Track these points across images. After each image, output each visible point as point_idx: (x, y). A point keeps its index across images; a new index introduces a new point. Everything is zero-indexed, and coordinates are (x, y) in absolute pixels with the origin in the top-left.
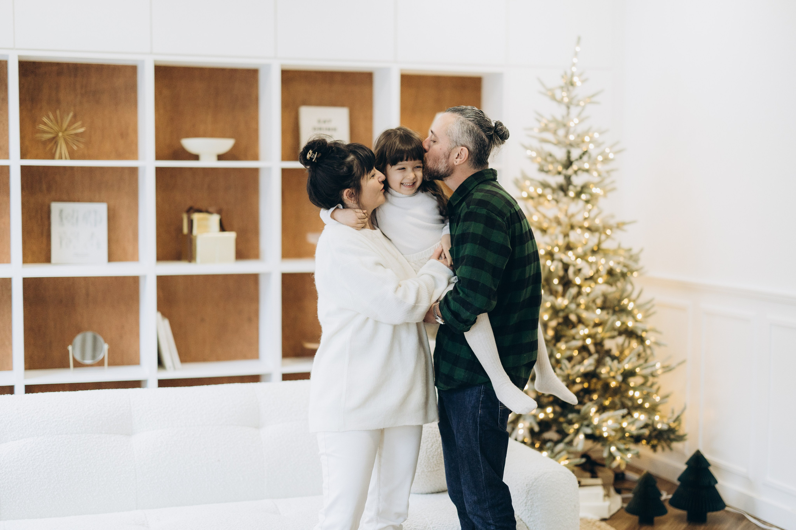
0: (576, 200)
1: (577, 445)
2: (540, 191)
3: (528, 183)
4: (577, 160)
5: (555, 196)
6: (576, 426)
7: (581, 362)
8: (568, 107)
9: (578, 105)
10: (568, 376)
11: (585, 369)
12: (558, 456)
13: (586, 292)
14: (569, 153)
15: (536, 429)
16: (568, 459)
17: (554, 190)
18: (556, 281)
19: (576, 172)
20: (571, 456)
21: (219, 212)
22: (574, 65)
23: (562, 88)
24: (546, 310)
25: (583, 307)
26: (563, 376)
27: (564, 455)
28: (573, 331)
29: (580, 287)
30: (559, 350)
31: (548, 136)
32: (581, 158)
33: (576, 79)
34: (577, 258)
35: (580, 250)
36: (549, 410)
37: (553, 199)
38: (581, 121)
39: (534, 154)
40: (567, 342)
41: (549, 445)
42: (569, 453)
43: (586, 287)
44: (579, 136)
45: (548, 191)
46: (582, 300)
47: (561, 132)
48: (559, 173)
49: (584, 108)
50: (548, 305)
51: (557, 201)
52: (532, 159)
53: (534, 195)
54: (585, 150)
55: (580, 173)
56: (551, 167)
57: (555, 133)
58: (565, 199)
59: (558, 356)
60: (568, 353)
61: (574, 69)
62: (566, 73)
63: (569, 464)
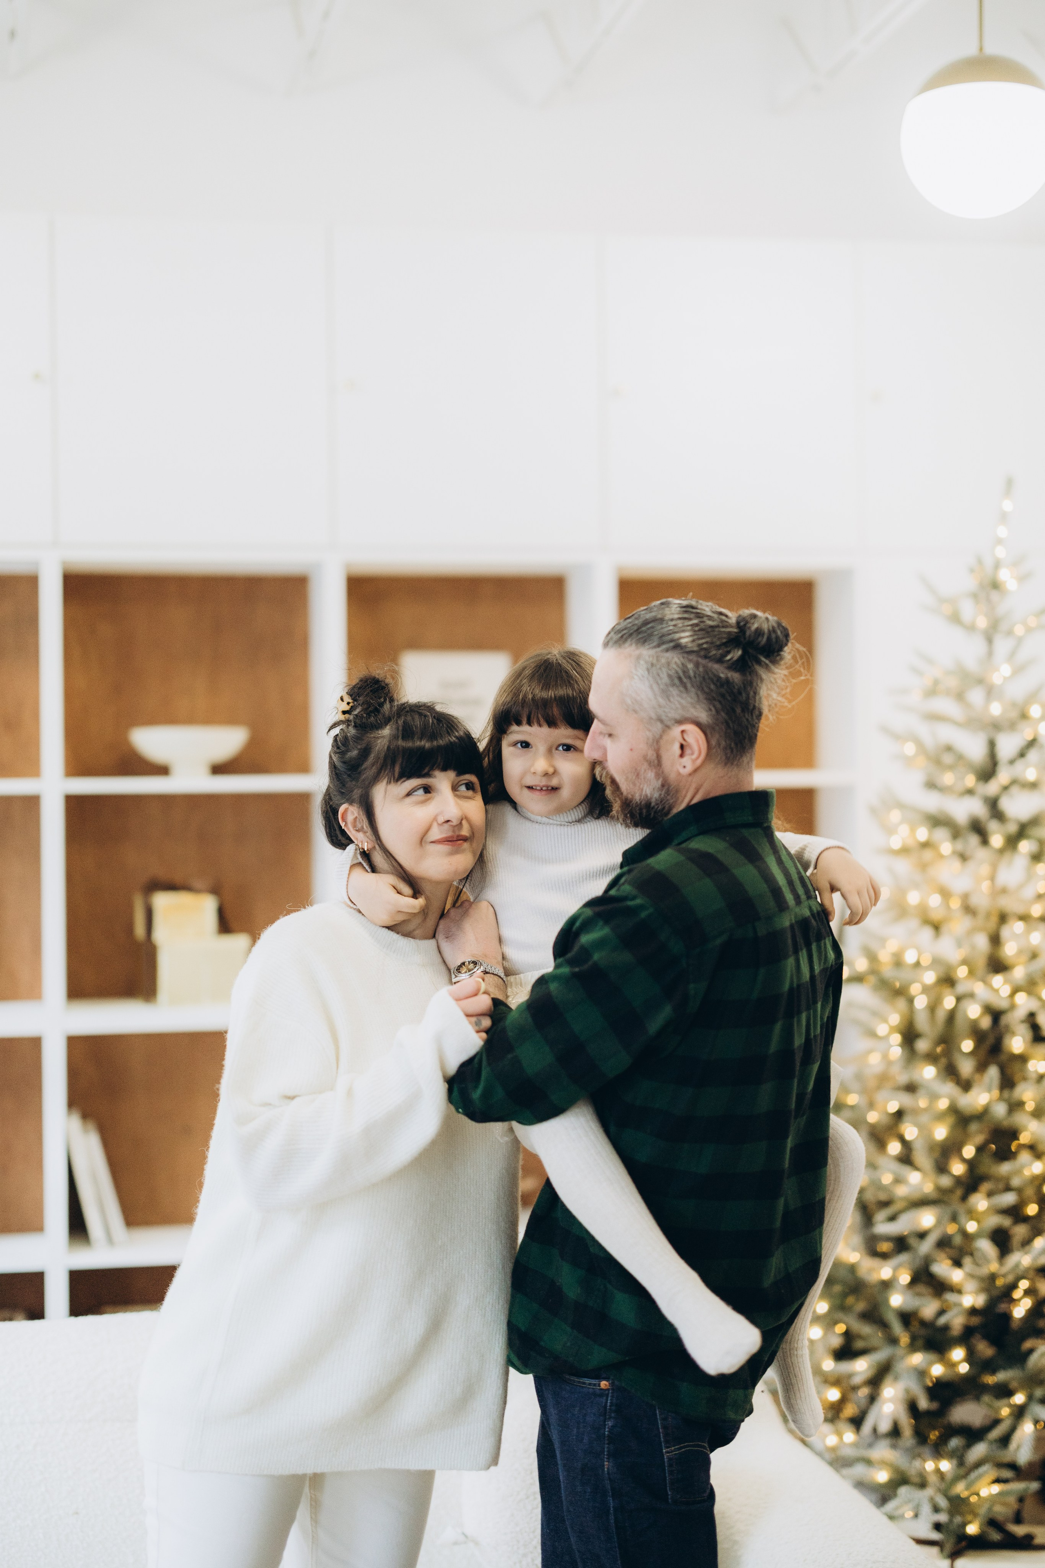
0: (1007, 855)
1: (1018, 1447)
2: (922, 834)
3: (895, 816)
4: (1012, 762)
5: (959, 846)
6: (1019, 1398)
7: (1027, 1243)
8: (990, 640)
9: (1010, 633)
10: (993, 1277)
11: (1035, 1259)
12: (973, 1475)
13: (1036, 1071)
14: (992, 744)
15: (923, 1403)
16: (997, 1481)
17: (956, 833)
18: (967, 1045)
19: (1006, 788)
20: (1007, 1474)
21: (215, 890)
22: (999, 541)
23: (975, 596)
24: (940, 1117)
25: (1030, 1106)
26: (981, 1279)
27: (989, 1472)
28: (1005, 1168)
29: (1023, 1059)
30: (972, 1214)
31: (946, 706)
32: (1022, 755)
33: (1005, 576)
34: (1015, 991)
35: (1019, 973)
36: (958, 1354)
37: (954, 853)
38: (1018, 670)
39: (910, 749)
40: (990, 1194)
41: (955, 1442)
42: (1000, 1465)
43: (1039, 1061)
44: (1014, 705)
45: (942, 835)
46: (1028, 1094)
47: (976, 696)
48: (970, 792)
49: (1020, 640)
50: (943, 1104)
51: (963, 857)
52: (908, 761)
53: (910, 842)
54: (1030, 738)
55: (1015, 790)
56: (948, 779)
57: (960, 697)
58: (981, 854)
59: (972, 1227)
60: (994, 1221)
61: (1000, 552)
62: (980, 562)
63: (1001, 1494)
